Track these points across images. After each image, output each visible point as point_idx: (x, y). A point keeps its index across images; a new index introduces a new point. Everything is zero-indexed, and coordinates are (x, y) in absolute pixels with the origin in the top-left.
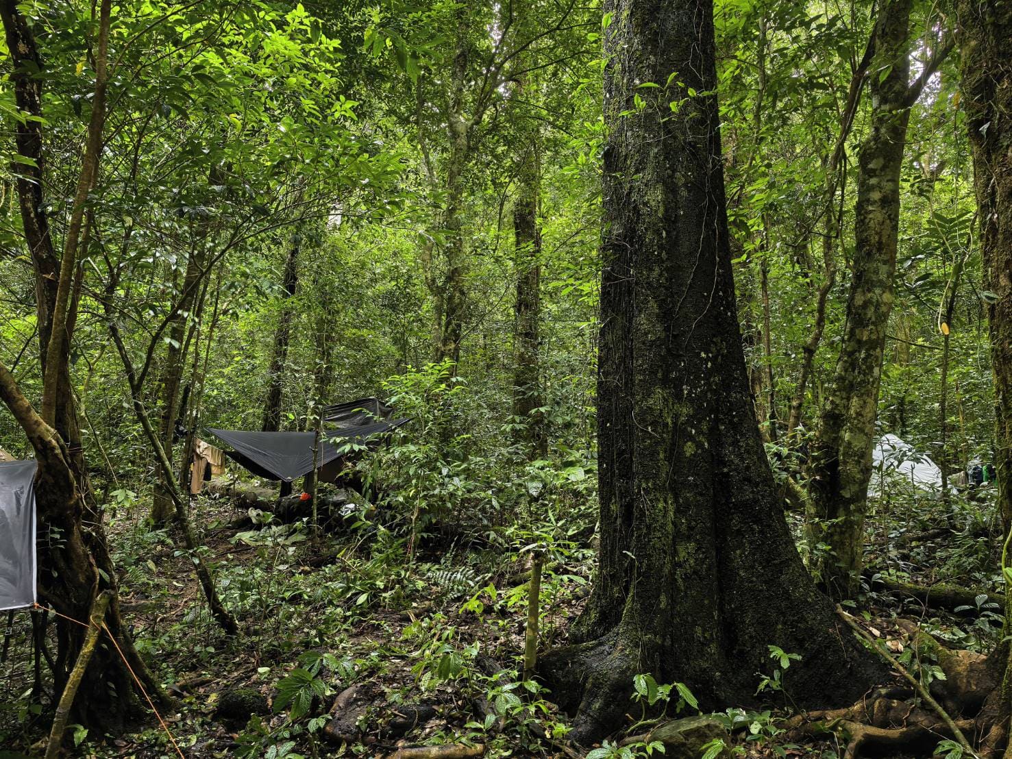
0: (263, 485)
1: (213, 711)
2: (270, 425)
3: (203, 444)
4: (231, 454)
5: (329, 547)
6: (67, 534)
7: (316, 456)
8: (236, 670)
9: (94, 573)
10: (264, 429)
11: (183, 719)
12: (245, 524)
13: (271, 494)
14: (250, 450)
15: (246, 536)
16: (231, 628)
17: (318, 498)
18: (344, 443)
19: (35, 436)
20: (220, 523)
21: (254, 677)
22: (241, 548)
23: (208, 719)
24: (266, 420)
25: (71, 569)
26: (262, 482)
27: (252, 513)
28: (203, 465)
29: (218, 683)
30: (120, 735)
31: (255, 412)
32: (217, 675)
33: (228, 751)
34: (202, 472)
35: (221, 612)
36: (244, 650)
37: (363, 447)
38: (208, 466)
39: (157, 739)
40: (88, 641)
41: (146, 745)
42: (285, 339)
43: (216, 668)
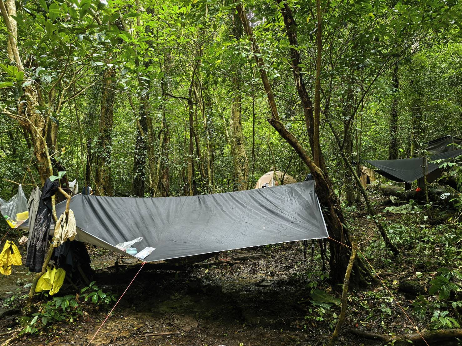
0: (394, 185)
1: (397, 288)
2: (393, 156)
3: (365, 168)
4: (378, 171)
5: (438, 215)
6: (329, 210)
7: (424, 170)
8: (403, 271)
9: (340, 225)
10: (390, 158)
11: (384, 289)
12: (389, 203)
13: (400, 189)
14: (387, 169)
15: (391, 209)
16: (396, 252)
17: (428, 190)
18: (442, 162)
19: (314, 171)
20: (376, 203)
21: (414, 276)
22: (389, 214)
23: (396, 291)
24: (391, 153)
25: (332, 223)
26: (393, 183)
27: (392, 198)
28: (366, 177)
29: (396, 276)
30: (358, 291)
31: (384, 150)
32: (395, 272)
33: (409, 308)
34: (366, 180)
35: (390, 244)
36: (404, 262)
37: (454, 164)
38: (368, 177)
39: (375, 296)
40: (353, 254)
41: (370, 298)
42: (396, 113)
43: (393, 269)
